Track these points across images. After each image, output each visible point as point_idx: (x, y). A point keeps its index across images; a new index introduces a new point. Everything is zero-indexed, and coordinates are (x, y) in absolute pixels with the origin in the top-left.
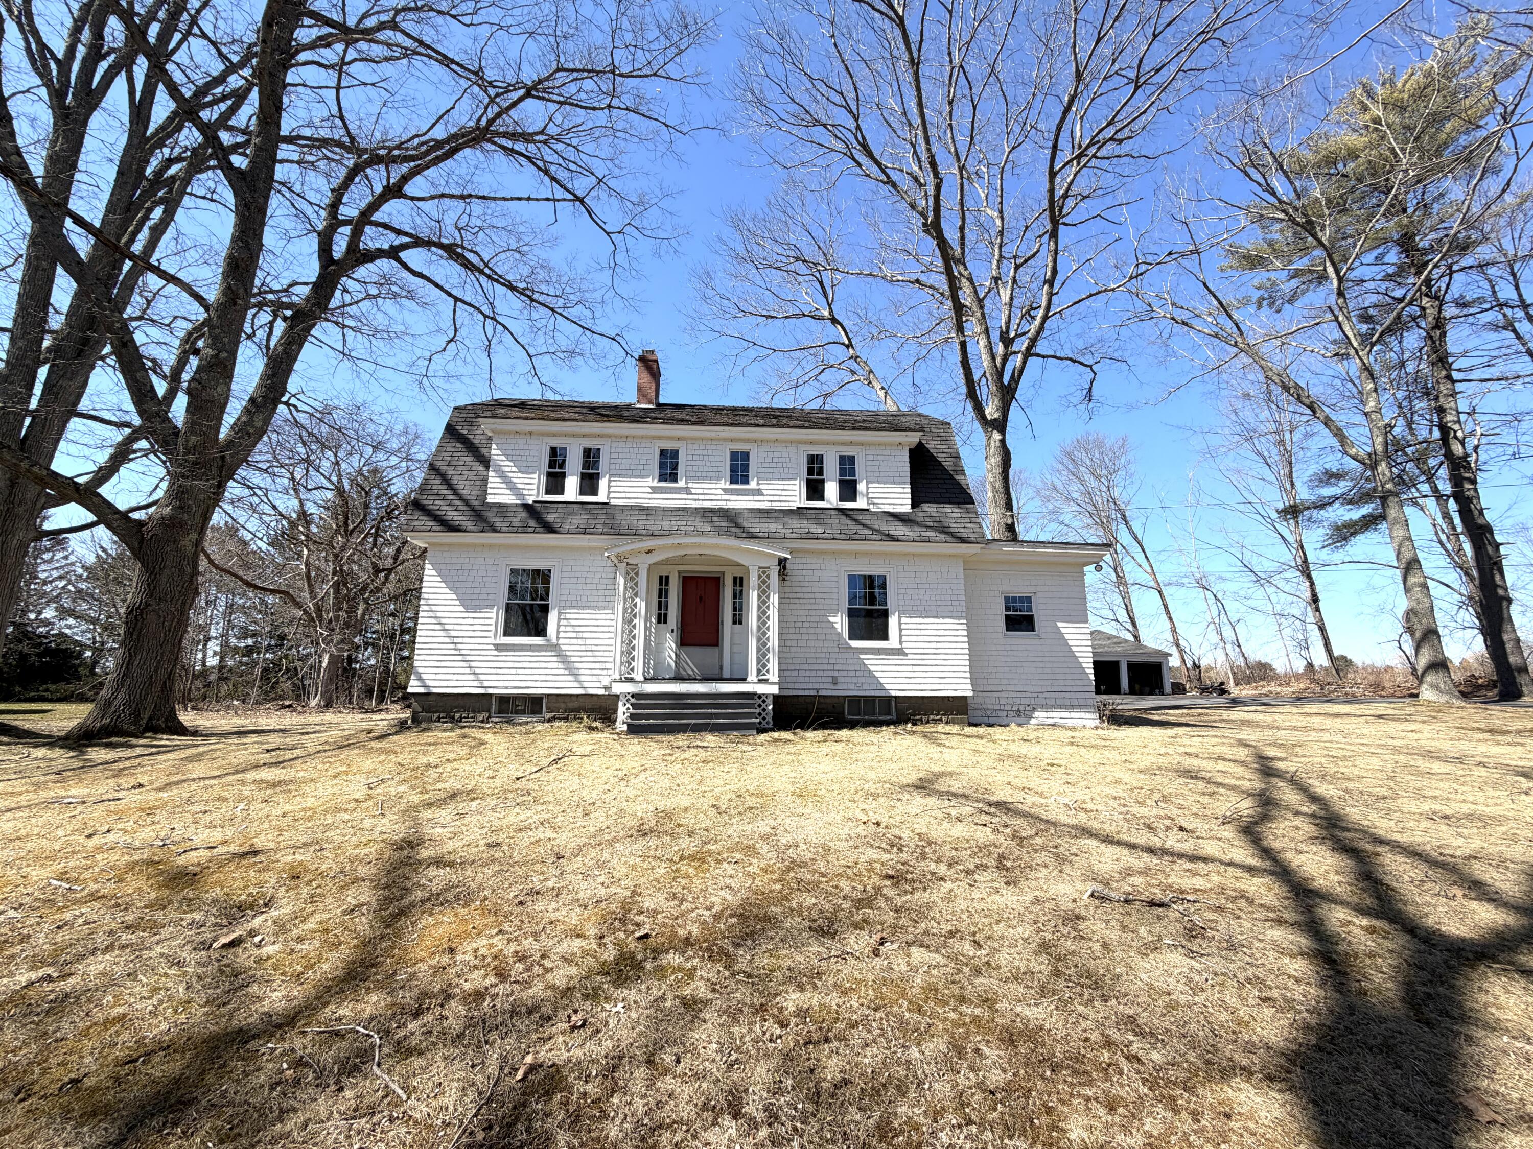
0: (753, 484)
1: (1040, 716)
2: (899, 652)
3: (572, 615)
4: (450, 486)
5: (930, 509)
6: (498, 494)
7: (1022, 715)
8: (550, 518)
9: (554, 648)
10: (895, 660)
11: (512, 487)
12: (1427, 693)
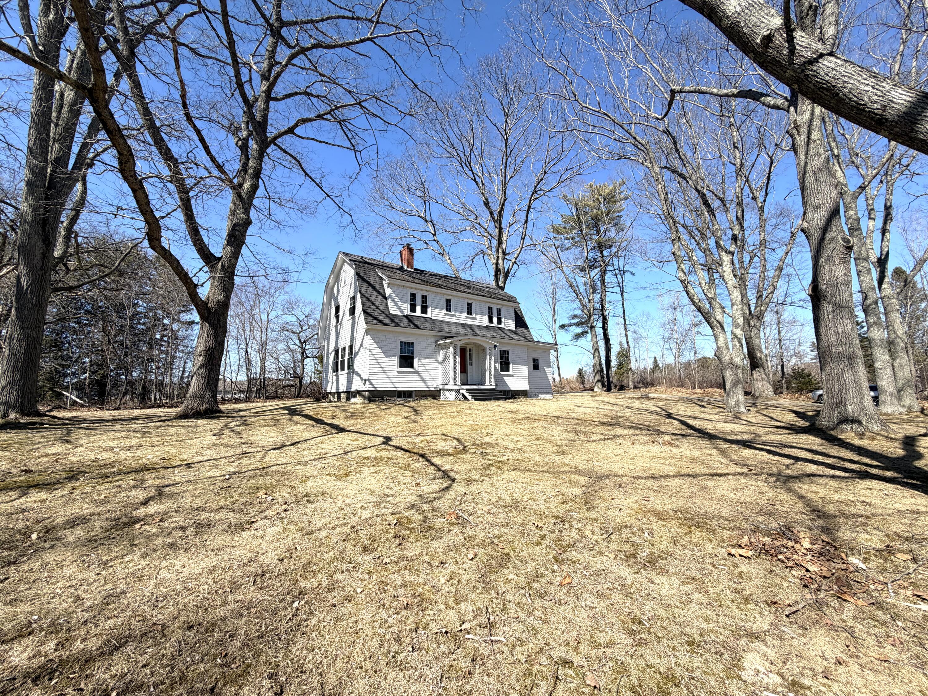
0: (474, 316)
1: (541, 396)
2: (512, 376)
3: (423, 360)
4: (374, 305)
5: (520, 329)
6: (394, 310)
7: (536, 396)
8: (416, 322)
9: (417, 372)
10: (511, 378)
11: (399, 307)
12: (596, 389)
